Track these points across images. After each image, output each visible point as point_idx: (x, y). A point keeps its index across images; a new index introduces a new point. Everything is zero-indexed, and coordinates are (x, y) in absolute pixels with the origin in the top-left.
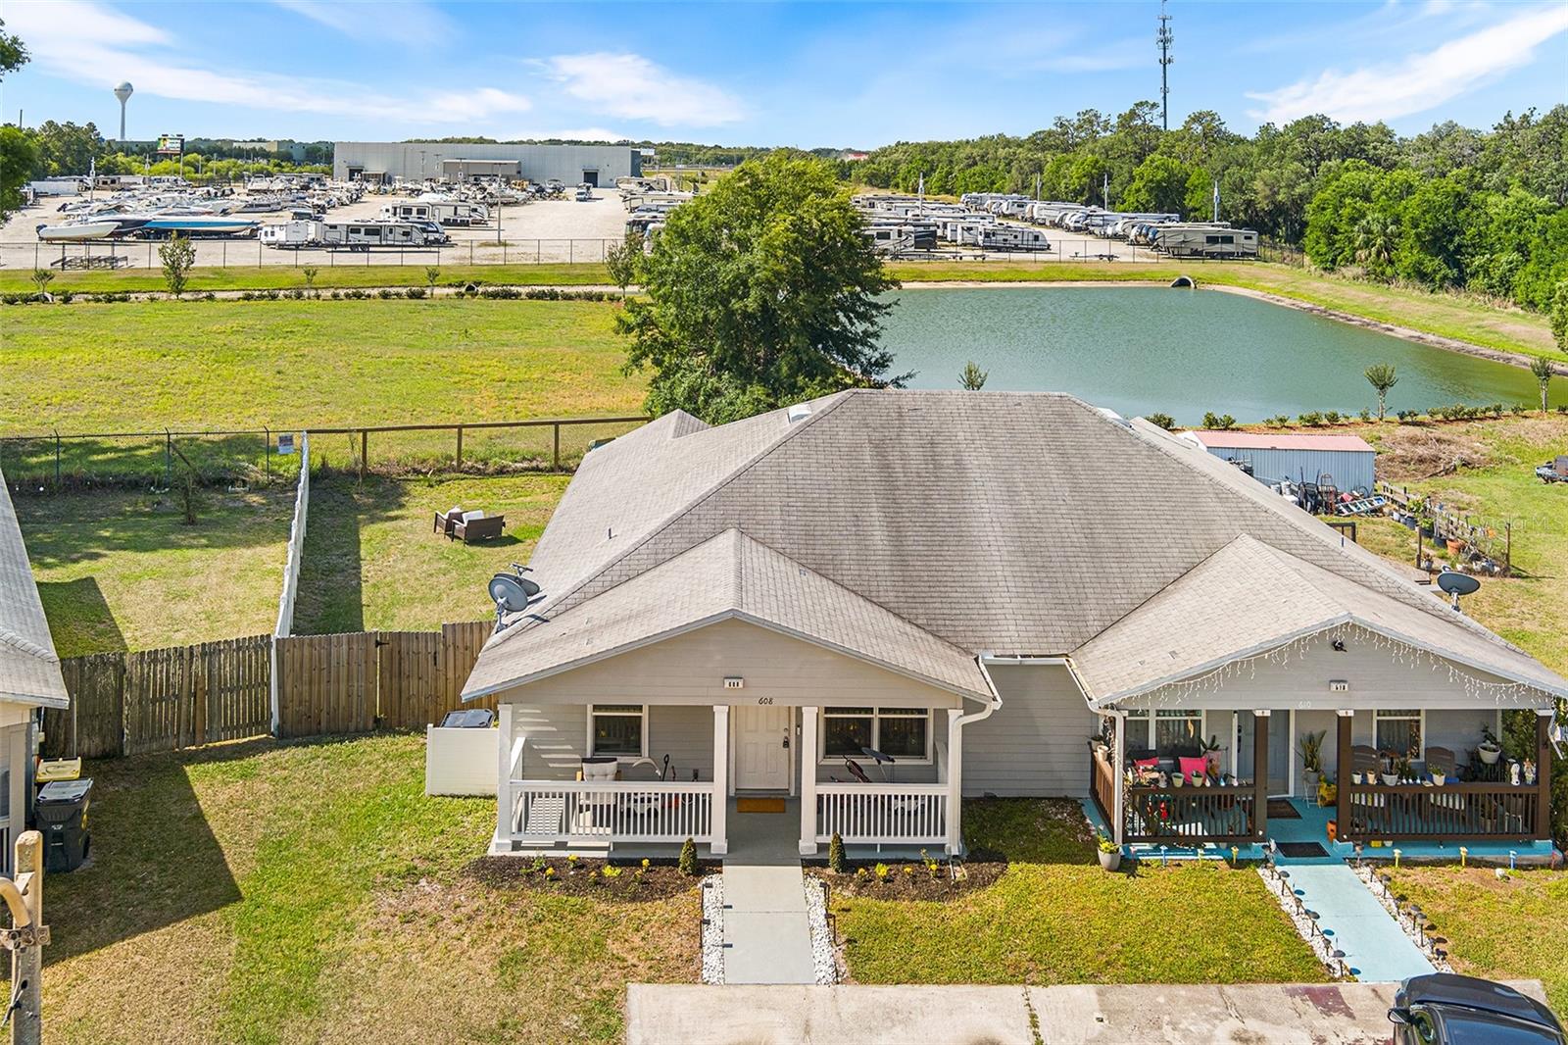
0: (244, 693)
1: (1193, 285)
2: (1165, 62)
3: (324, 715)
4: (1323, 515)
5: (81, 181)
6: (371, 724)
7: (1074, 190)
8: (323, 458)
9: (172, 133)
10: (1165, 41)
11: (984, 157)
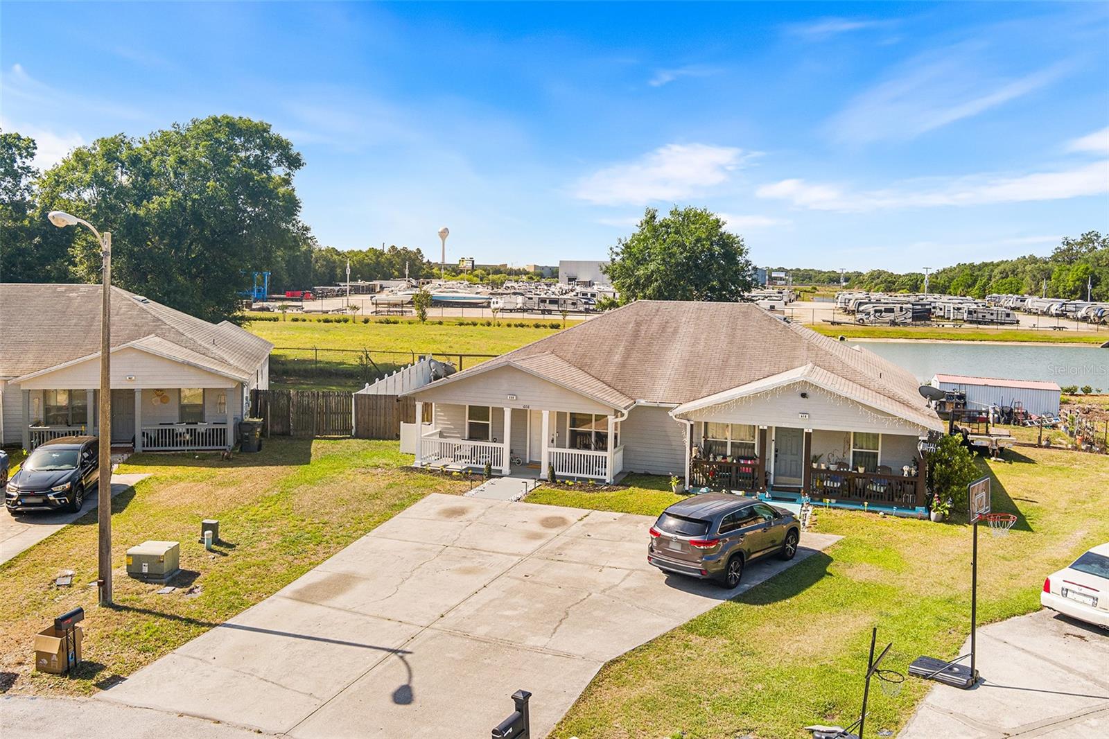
0: (341, 415)
4: (1012, 425)
5: (409, 281)
7: (1070, 290)
9: (467, 257)
11: (1014, 271)
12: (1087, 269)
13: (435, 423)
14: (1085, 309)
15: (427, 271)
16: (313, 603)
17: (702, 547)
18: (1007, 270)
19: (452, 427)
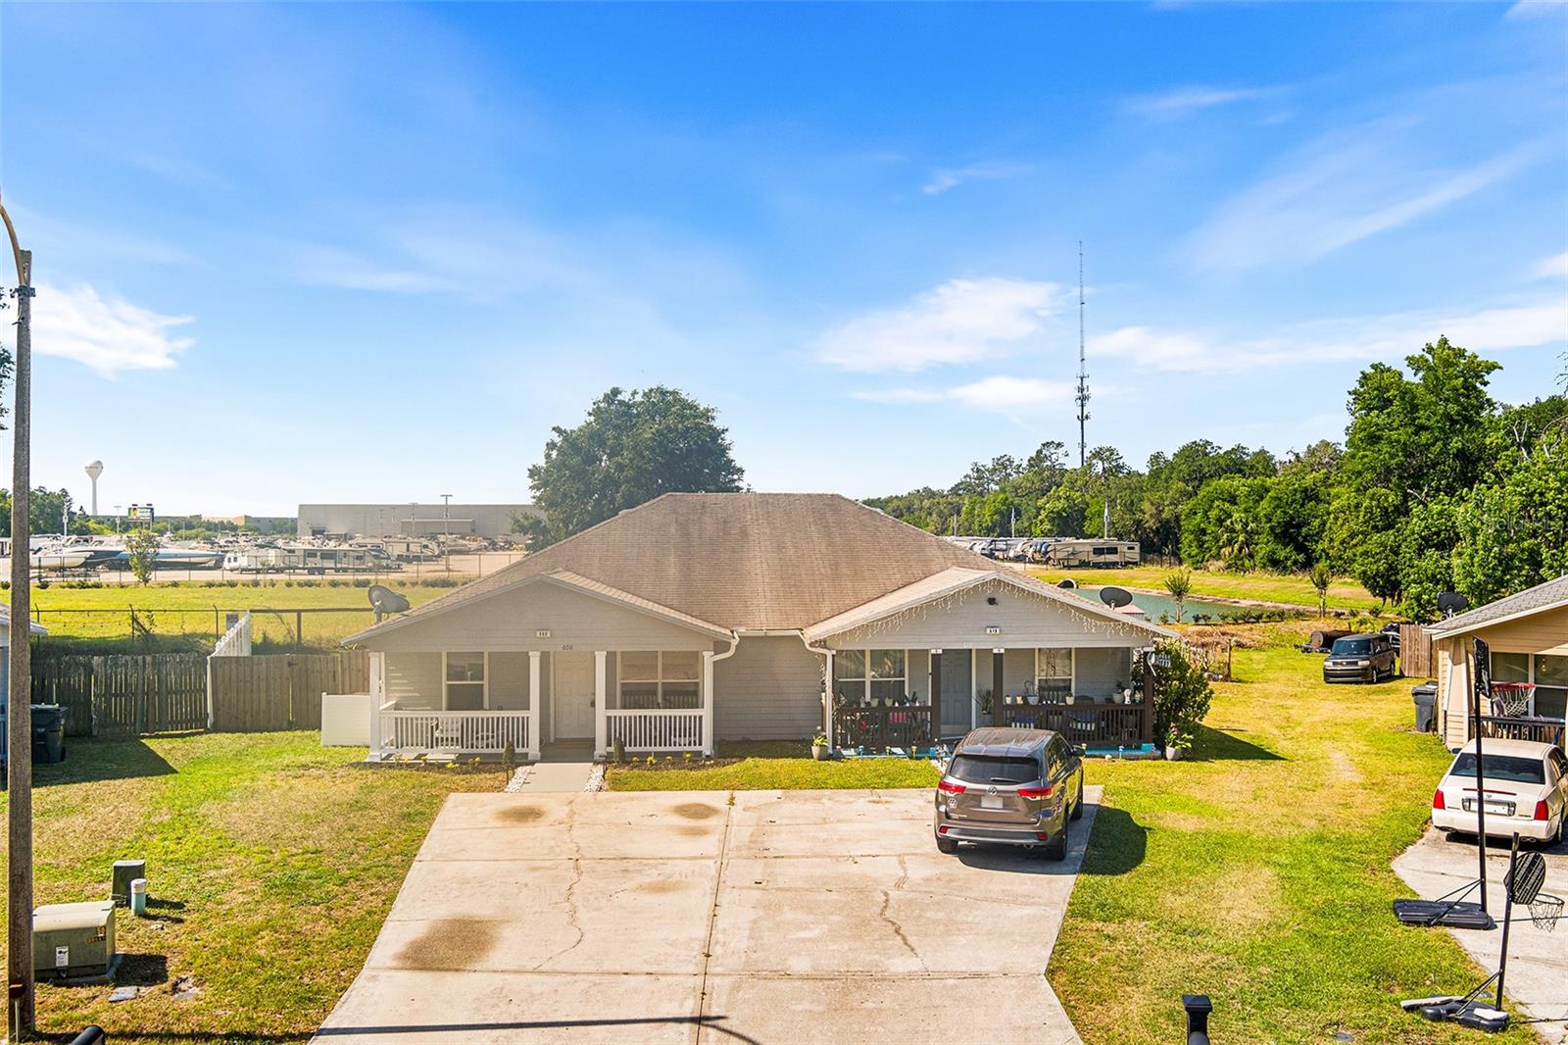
0: (186, 696)
1: (1075, 586)
2: (1083, 418)
3: (248, 718)
6: (285, 725)
7: (989, 526)
8: (264, 634)
9: (142, 503)
10: (1083, 399)
11: (909, 508)
12: (1007, 499)
13: (386, 690)
14: (1020, 545)
15: (81, 524)
16: (457, 970)
17: (1038, 798)
18: (901, 507)
19: (418, 695)
